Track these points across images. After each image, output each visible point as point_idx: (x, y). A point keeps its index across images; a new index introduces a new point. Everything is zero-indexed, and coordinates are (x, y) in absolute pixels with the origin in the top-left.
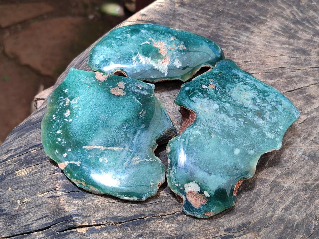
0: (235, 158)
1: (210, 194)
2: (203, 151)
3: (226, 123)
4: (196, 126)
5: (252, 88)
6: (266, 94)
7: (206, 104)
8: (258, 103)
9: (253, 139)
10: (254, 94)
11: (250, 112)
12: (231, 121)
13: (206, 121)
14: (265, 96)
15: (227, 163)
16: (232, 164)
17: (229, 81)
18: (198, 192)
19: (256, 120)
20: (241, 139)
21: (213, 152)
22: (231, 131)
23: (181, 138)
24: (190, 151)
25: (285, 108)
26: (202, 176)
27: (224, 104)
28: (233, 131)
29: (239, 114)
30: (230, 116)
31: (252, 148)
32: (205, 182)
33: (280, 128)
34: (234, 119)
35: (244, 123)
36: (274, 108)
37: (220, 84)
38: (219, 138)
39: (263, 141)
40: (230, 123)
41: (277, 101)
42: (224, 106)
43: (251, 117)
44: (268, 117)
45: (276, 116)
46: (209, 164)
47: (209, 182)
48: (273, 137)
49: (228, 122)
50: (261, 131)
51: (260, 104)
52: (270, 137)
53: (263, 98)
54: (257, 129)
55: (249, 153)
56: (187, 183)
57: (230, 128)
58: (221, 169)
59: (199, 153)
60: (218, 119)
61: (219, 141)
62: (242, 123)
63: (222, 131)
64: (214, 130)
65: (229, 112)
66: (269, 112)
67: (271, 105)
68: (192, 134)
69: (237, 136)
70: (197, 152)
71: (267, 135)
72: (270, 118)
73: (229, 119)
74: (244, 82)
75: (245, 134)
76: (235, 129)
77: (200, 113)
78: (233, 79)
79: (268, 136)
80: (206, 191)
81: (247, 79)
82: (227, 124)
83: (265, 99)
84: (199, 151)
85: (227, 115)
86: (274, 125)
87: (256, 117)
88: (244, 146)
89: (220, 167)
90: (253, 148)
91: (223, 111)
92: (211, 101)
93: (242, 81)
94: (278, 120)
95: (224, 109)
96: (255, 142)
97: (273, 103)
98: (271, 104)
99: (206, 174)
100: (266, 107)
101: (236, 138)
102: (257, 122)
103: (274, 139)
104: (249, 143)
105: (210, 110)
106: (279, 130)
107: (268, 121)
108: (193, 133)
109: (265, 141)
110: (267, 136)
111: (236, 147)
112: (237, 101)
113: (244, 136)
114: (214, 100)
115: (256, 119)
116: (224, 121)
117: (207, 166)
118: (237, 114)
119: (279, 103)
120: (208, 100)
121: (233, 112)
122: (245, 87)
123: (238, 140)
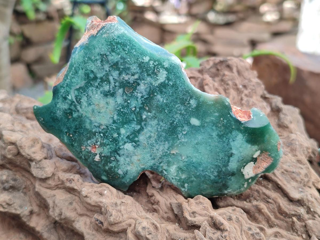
0: (206, 124)
1: (256, 151)
2: (200, 164)
3: (152, 134)
4: (164, 171)
5: (85, 95)
6: (92, 76)
7: (128, 159)
8: (111, 89)
9: (172, 101)
10: (94, 93)
11: (129, 101)
12: (149, 128)
13: (155, 159)
14: (95, 78)
15: (214, 134)
16: (214, 128)
17: (80, 124)
18: (254, 163)
19: (141, 95)
20: (175, 116)
21: (200, 152)
22: (165, 128)
23: (184, 187)
24: (201, 178)
25: (110, 50)
26: (236, 162)
27: (122, 136)
28: (165, 126)
29: (135, 117)
30: (142, 129)
31: (188, 102)
32: (242, 159)
33: (147, 61)
34: (145, 125)
35: (149, 111)
36: (115, 66)
37: (89, 138)
38: (178, 145)
39: (173, 86)
40: (153, 129)
41: (100, 60)
42: (126, 136)
43: (137, 101)
44: (133, 77)
45: (127, 66)
46: (219, 156)
47: (242, 154)
48: (165, 72)
49: (151, 132)
50: (158, 89)
51: (111, 87)
52: (165, 76)
53: (99, 80)
54: (156, 94)
55: (195, 106)
56: (244, 176)
57: (160, 130)
58: (224, 142)
59: (203, 168)
60: (148, 144)
61: (183, 144)
62: (149, 114)
63: (166, 139)
64: (166, 151)
65: (134, 130)
66: (124, 75)
67: (110, 71)
68: (176, 176)
69: (171, 121)
70: (203, 170)
71: (162, 81)
72: (133, 75)
73: (145, 130)
74: (77, 103)
75: (166, 111)
76: (161, 123)
77: (143, 167)
78: (74, 118)
79: (164, 79)
80: (253, 155)
81: (69, 97)
82: (155, 134)
83: (101, 78)
84: (201, 169)
85: (139, 133)
86: (144, 70)
87: (136, 93)
88: (185, 113)
89: (221, 143)
90: (186, 100)
91: (134, 137)
92: (121, 152)
93: (75, 106)
94: (135, 63)
95: (131, 137)
96: (176, 98)
97: (107, 67)
98: (108, 70)
99: (231, 159)
100: (116, 78)
101: (175, 123)
102: (144, 93)
103: (166, 69)
104: (179, 106)
105: (136, 154)
106: (151, 62)
107: (139, 77)
108: (176, 174)
109: (173, 84)
110: (165, 81)
111: (189, 123)
112: (113, 118)
113: (170, 112)
114: (119, 148)
115: (139, 95)
116: (150, 137)
117: (220, 158)
118: (135, 119)
119: (104, 59)
120: (119, 156)
121: (133, 126)
122: (84, 104)
123: (177, 121)
